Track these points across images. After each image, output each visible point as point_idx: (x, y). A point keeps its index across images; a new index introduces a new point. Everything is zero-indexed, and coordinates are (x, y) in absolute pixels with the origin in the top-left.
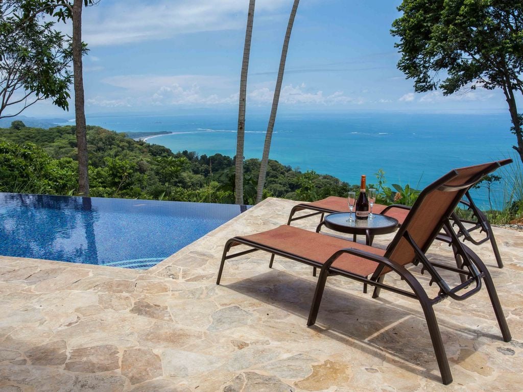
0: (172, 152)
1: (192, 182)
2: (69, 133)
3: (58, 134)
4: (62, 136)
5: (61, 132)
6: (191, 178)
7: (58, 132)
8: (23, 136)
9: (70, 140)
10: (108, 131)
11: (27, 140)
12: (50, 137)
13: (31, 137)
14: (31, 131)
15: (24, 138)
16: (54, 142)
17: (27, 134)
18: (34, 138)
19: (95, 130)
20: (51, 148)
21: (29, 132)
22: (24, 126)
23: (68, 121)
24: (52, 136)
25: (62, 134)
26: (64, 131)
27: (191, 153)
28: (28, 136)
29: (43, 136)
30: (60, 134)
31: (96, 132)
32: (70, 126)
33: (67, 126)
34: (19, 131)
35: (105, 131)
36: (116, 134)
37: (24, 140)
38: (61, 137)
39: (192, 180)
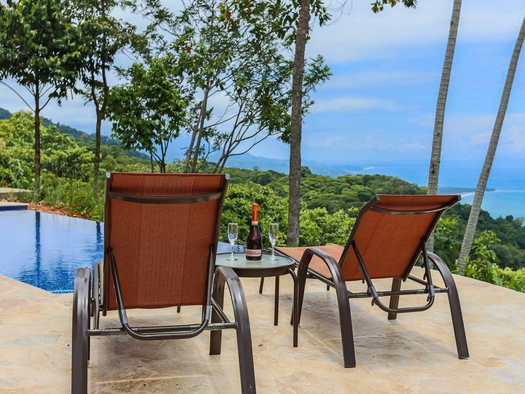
0: (491, 216)
1: (516, 259)
2: (359, 184)
3: (346, 184)
4: (352, 187)
5: (351, 182)
6: (514, 253)
7: (348, 182)
8: (307, 185)
9: (360, 192)
10: (408, 184)
11: (312, 189)
12: (338, 188)
13: (316, 185)
14: (317, 179)
15: (308, 187)
16: (341, 194)
17: (312, 183)
18: (319, 188)
19: (391, 182)
20: (337, 201)
21: (314, 180)
22: (310, 173)
23: (362, 169)
24: (340, 187)
25: (351, 184)
26: (354, 181)
27: (517, 220)
28: (313, 185)
29: (329, 186)
30: (349, 185)
31: (392, 183)
32: (361, 175)
33: (358, 175)
34: (304, 179)
35: (404, 183)
36: (418, 189)
37: (307, 190)
38: (349, 188)
39: (516, 257)
